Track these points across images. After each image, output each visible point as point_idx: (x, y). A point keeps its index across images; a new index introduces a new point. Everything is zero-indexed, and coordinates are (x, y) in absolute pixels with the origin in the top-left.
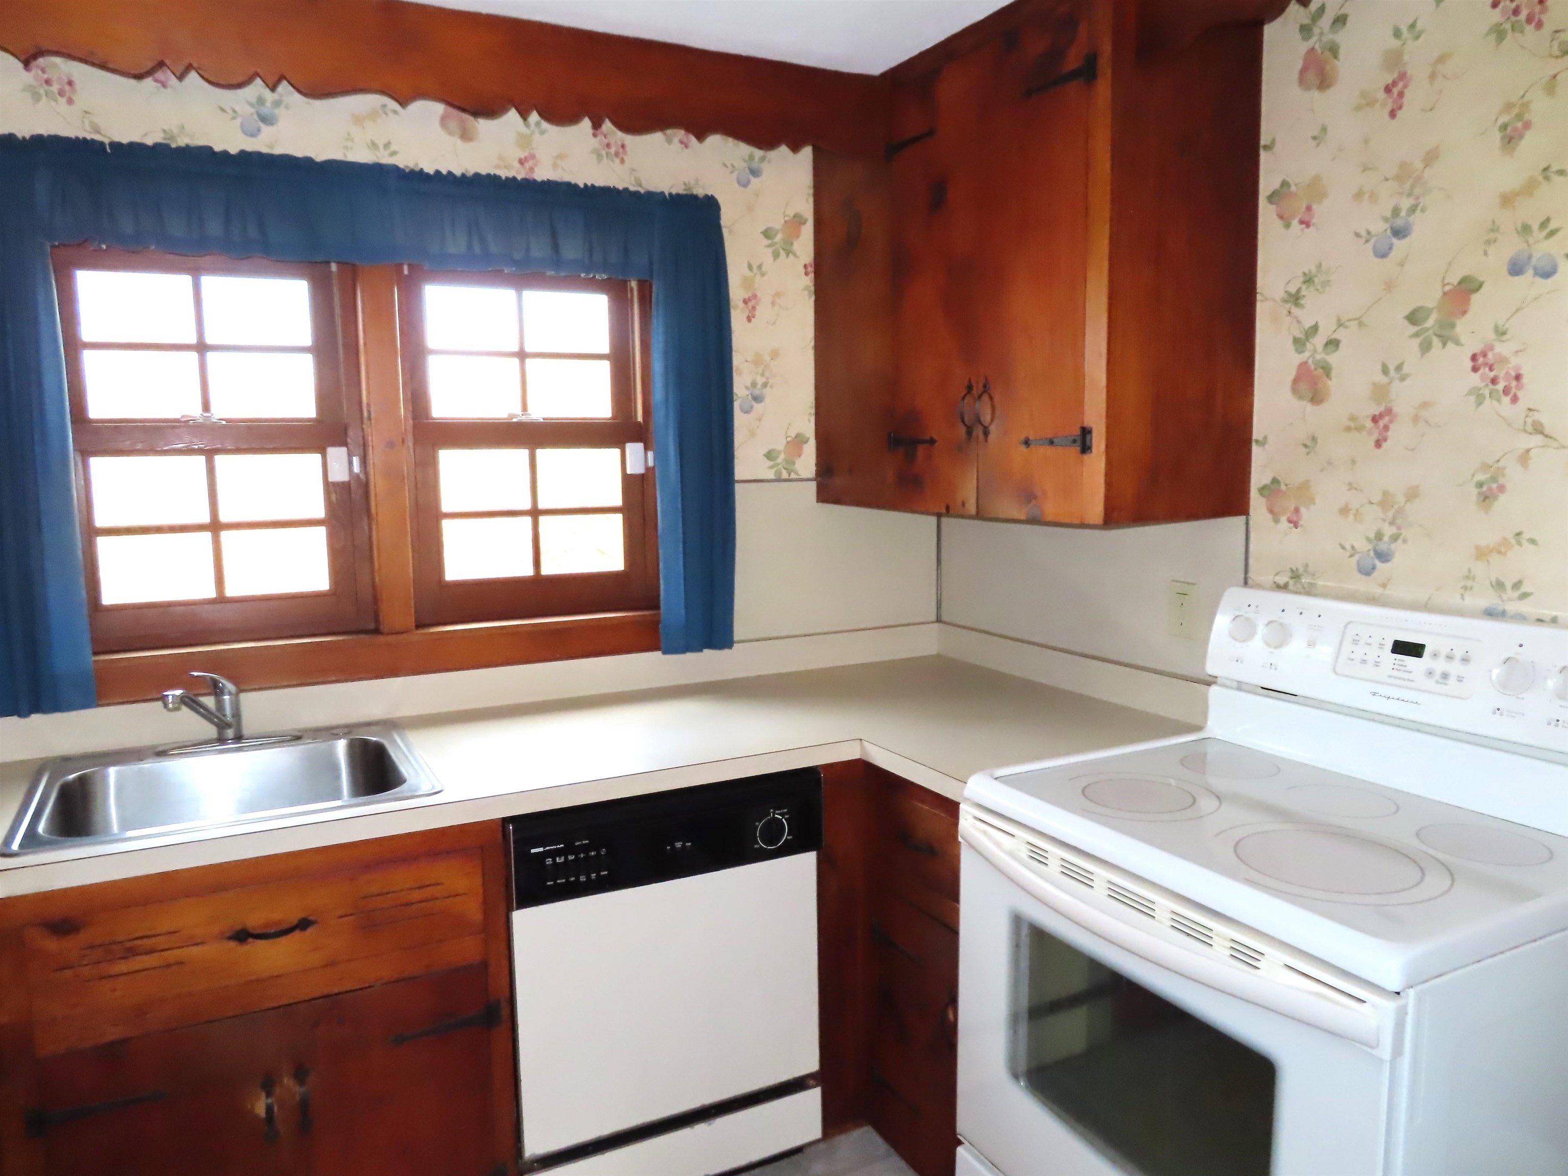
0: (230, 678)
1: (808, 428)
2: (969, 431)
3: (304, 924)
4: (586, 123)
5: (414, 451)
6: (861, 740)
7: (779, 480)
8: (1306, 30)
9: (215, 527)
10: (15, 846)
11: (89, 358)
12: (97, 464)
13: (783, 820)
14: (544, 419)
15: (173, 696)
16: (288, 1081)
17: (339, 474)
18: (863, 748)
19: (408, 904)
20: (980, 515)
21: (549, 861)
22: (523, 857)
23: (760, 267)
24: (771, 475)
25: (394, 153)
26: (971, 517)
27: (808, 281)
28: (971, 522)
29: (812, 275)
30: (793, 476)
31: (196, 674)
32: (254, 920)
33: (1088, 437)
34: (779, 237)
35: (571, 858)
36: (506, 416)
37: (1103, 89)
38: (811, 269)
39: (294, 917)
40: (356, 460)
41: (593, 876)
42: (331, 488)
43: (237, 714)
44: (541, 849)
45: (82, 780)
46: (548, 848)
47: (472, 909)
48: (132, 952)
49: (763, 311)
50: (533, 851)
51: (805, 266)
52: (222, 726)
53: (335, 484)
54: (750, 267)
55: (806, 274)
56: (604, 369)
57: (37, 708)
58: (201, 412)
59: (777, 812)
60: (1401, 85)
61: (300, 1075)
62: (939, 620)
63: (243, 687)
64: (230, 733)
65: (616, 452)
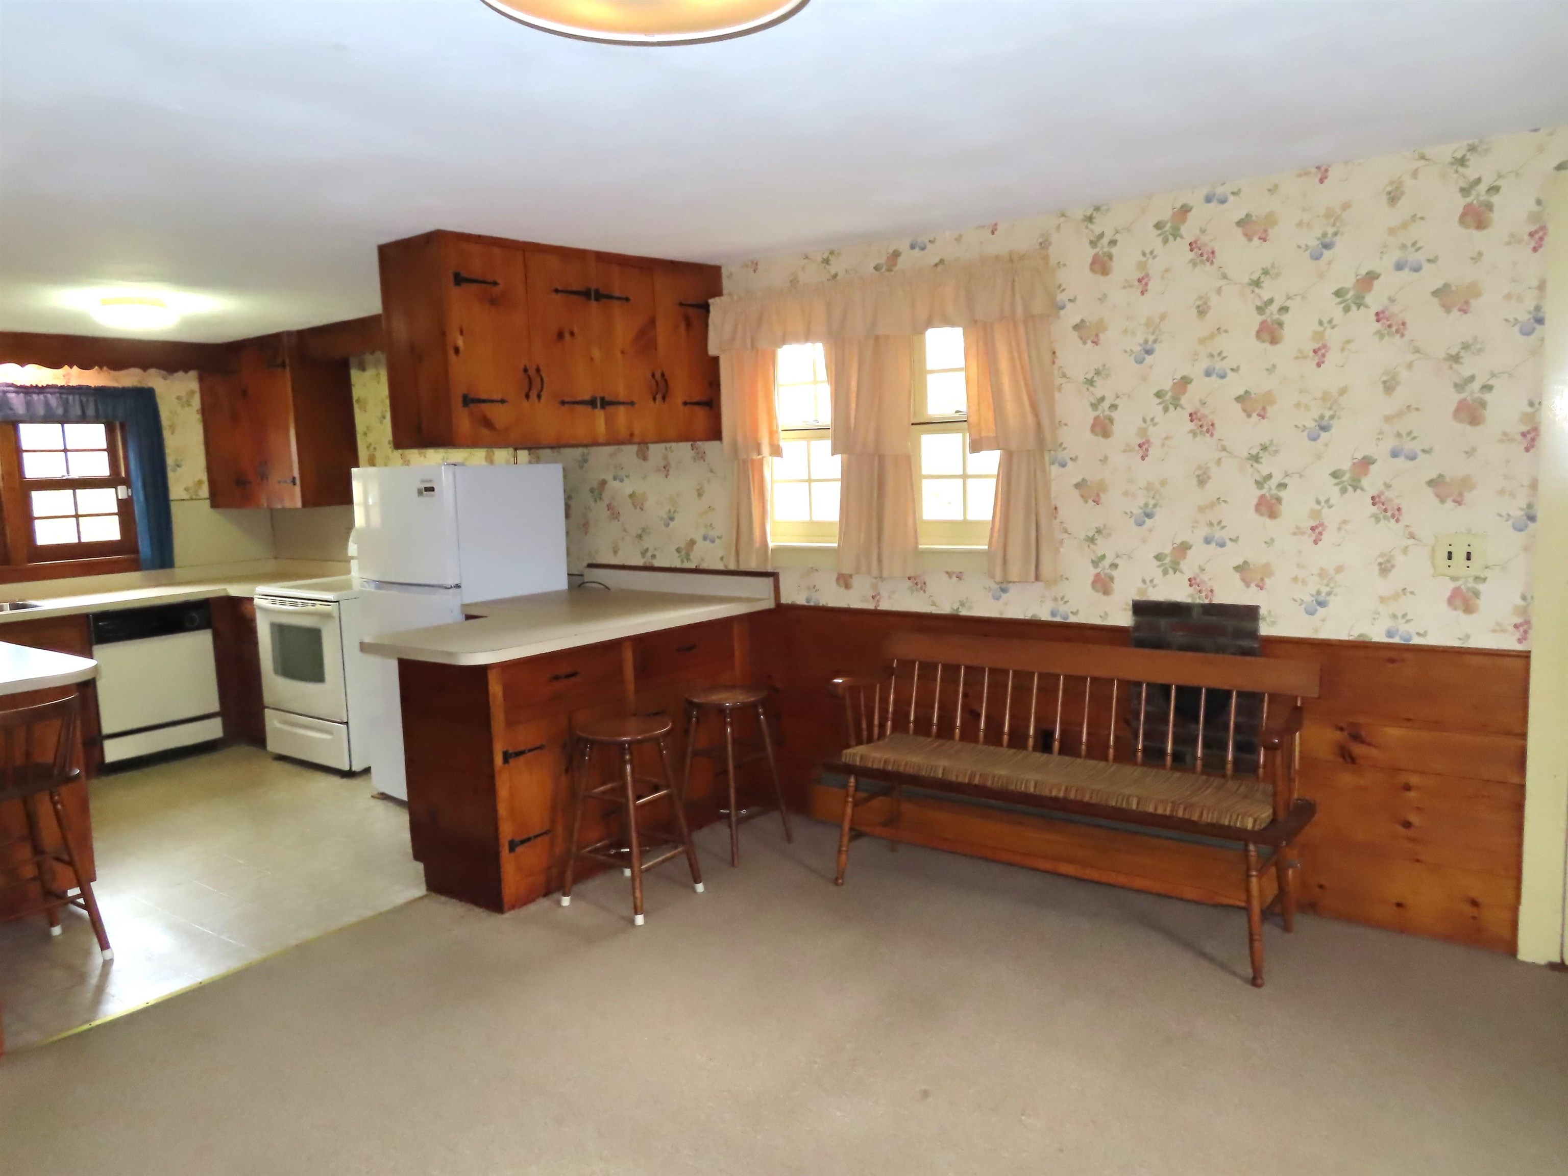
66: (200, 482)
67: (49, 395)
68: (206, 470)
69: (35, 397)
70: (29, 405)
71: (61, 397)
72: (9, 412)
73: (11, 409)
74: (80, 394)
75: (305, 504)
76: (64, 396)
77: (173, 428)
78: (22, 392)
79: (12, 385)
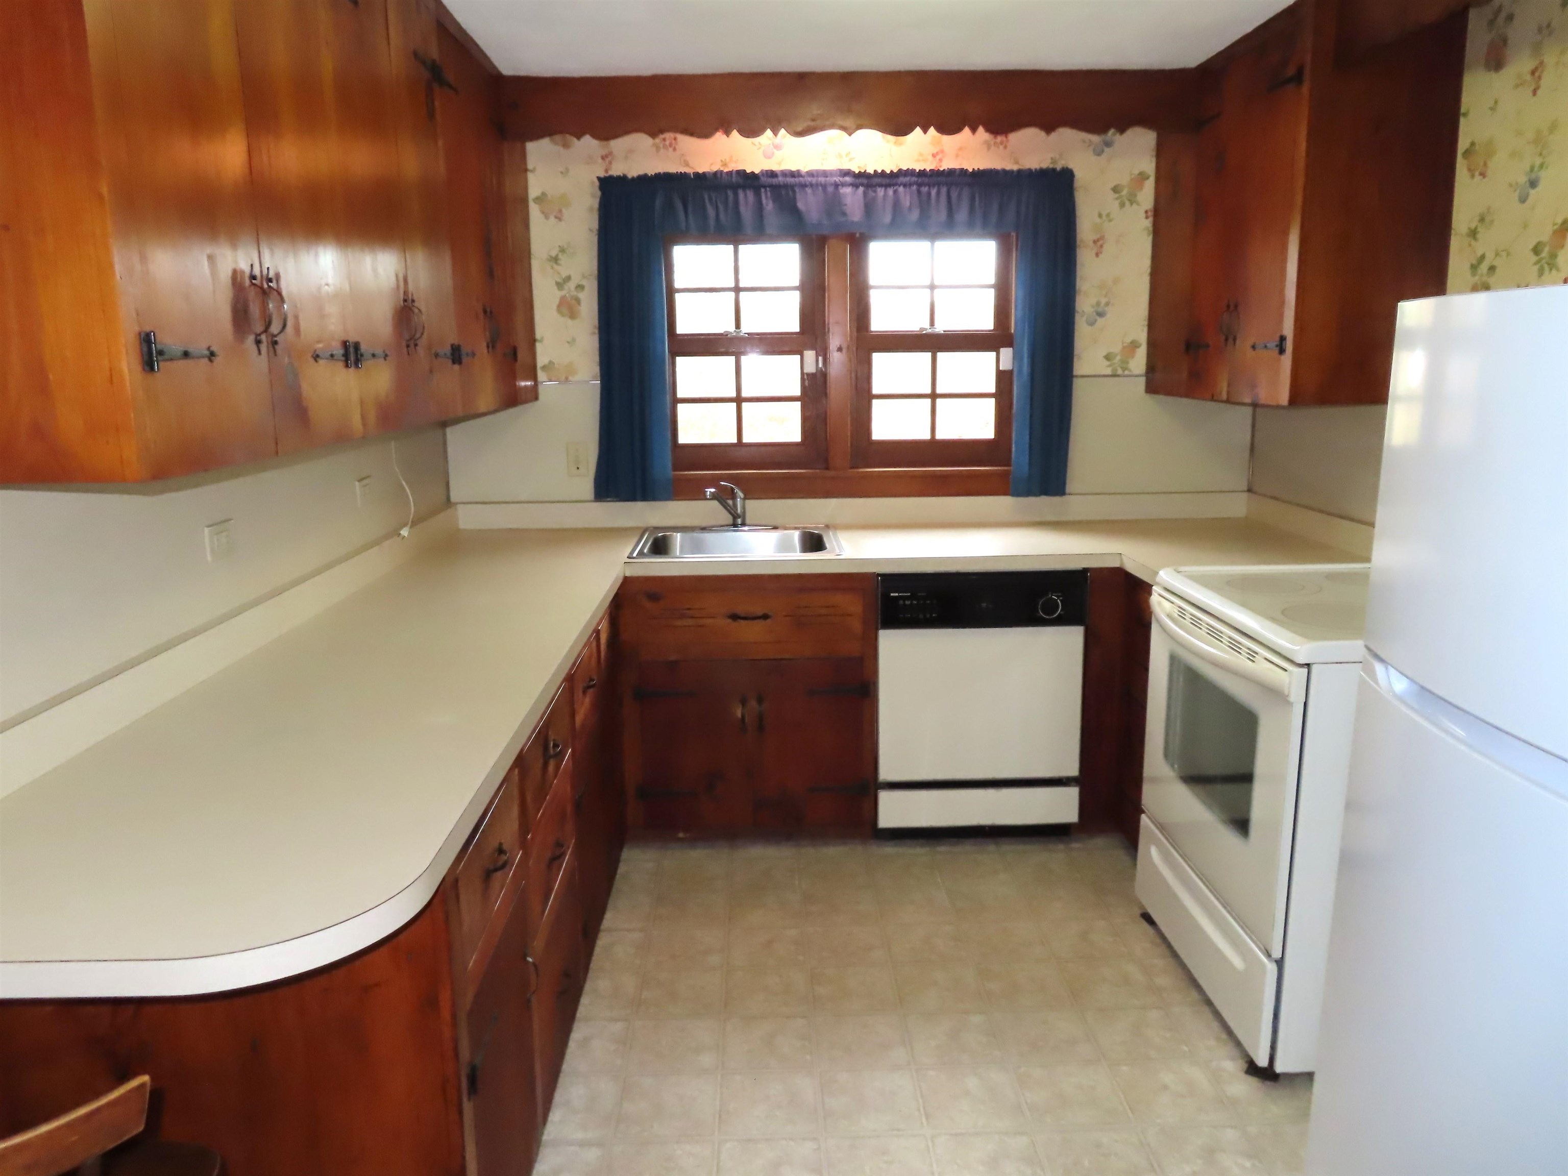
0: (743, 491)
1: (1142, 336)
2: (1226, 340)
3: (765, 617)
4: (967, 130)
5: (857, 355)
6: (1121, 554)
7: (1114, 375)
8: (1491, 23)
9: (739, 400)
10: (635, 555)
11: (678, 297)
12: (680, 361)
13: (1058, 600)
14: (944, 331)
15: (710, 492)
16: (753, 703)
17: (810, 368)
18: (1122, 560)
19: (820, 615)
20: (1228, 401)
21: (901, 602)
22: (886, 597)
23: (1108, 215)
24: (1108, 371)
25: (851, 160)
26: (1222, 401)
27: (1148, 223)
28: (1222, 405)
29: (1151, 219)
30: (1126, 372)
31: (722, 483)
32: (741, 610)
33: (1284, 342)
34: (1125, 192)
35: (915, 602)
36: (918, 329)
37: (1305, 89)
38: (1150, 214)
39: (760, 612)
40: (820, 359)
41: (928, 616)
42: (806, 377)
43: (744, 512)
44: (897, 594)
45: (664, 537)
46: (900, 594)
47: (856, 626)
48: (683, 616)
49: (1109, 248)
50: (892, 594)
51: (1146, 212)
52: (735, 517)
53: (808, 374)
54: (1100, 216)
55: (1147, 218)
56: (991, 293)
57: (645, 498)
58: (735, 329)
59: (1054, 594)
60: (1539, 71)
61: (760, 701)
62: (1250, 490)
63: (748, 497)
64: (739, 521)
65: (993, 354)
66: (1134, 345)
67: (901, 189)
68: (1146, 323)
69: (881, 192)
70: (869, 207)
71: (919, 192)
72: (842, 219)
73: (844, 214)
74: (949, 185)
75: (1295, 400)
76: (925, 189)
77: (1099, 242)
78: (862, 185)
79: (847, 173)
